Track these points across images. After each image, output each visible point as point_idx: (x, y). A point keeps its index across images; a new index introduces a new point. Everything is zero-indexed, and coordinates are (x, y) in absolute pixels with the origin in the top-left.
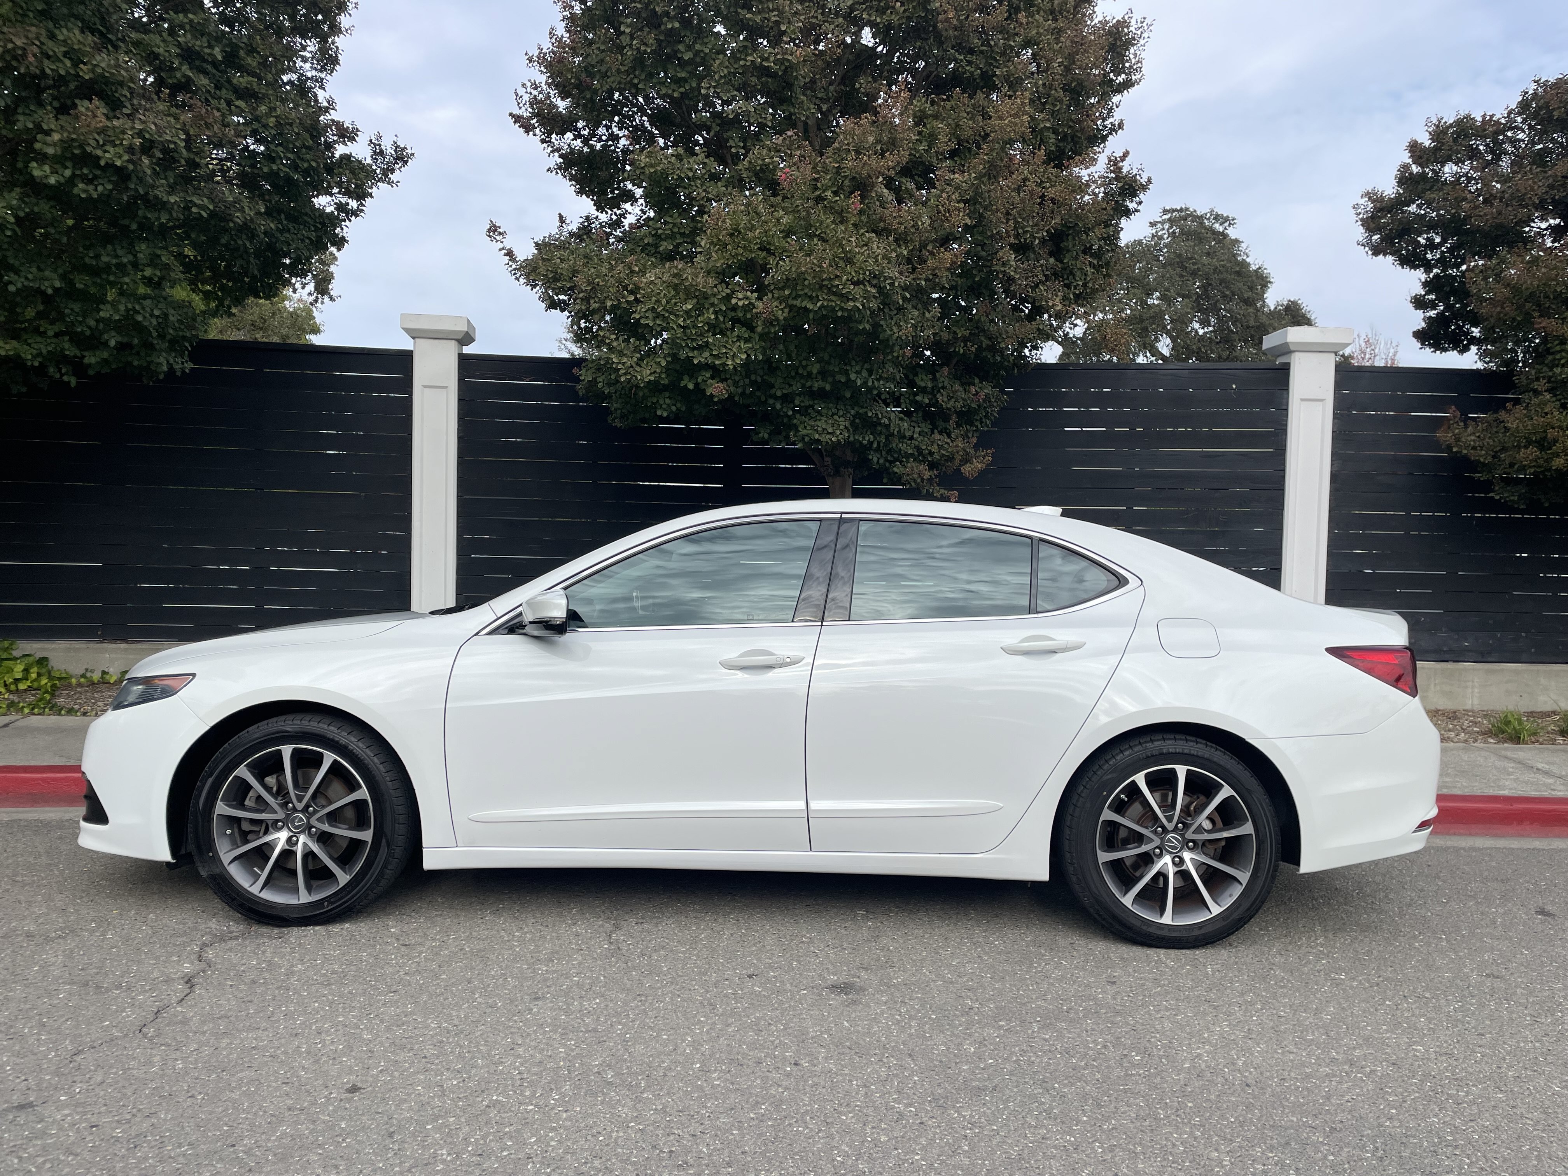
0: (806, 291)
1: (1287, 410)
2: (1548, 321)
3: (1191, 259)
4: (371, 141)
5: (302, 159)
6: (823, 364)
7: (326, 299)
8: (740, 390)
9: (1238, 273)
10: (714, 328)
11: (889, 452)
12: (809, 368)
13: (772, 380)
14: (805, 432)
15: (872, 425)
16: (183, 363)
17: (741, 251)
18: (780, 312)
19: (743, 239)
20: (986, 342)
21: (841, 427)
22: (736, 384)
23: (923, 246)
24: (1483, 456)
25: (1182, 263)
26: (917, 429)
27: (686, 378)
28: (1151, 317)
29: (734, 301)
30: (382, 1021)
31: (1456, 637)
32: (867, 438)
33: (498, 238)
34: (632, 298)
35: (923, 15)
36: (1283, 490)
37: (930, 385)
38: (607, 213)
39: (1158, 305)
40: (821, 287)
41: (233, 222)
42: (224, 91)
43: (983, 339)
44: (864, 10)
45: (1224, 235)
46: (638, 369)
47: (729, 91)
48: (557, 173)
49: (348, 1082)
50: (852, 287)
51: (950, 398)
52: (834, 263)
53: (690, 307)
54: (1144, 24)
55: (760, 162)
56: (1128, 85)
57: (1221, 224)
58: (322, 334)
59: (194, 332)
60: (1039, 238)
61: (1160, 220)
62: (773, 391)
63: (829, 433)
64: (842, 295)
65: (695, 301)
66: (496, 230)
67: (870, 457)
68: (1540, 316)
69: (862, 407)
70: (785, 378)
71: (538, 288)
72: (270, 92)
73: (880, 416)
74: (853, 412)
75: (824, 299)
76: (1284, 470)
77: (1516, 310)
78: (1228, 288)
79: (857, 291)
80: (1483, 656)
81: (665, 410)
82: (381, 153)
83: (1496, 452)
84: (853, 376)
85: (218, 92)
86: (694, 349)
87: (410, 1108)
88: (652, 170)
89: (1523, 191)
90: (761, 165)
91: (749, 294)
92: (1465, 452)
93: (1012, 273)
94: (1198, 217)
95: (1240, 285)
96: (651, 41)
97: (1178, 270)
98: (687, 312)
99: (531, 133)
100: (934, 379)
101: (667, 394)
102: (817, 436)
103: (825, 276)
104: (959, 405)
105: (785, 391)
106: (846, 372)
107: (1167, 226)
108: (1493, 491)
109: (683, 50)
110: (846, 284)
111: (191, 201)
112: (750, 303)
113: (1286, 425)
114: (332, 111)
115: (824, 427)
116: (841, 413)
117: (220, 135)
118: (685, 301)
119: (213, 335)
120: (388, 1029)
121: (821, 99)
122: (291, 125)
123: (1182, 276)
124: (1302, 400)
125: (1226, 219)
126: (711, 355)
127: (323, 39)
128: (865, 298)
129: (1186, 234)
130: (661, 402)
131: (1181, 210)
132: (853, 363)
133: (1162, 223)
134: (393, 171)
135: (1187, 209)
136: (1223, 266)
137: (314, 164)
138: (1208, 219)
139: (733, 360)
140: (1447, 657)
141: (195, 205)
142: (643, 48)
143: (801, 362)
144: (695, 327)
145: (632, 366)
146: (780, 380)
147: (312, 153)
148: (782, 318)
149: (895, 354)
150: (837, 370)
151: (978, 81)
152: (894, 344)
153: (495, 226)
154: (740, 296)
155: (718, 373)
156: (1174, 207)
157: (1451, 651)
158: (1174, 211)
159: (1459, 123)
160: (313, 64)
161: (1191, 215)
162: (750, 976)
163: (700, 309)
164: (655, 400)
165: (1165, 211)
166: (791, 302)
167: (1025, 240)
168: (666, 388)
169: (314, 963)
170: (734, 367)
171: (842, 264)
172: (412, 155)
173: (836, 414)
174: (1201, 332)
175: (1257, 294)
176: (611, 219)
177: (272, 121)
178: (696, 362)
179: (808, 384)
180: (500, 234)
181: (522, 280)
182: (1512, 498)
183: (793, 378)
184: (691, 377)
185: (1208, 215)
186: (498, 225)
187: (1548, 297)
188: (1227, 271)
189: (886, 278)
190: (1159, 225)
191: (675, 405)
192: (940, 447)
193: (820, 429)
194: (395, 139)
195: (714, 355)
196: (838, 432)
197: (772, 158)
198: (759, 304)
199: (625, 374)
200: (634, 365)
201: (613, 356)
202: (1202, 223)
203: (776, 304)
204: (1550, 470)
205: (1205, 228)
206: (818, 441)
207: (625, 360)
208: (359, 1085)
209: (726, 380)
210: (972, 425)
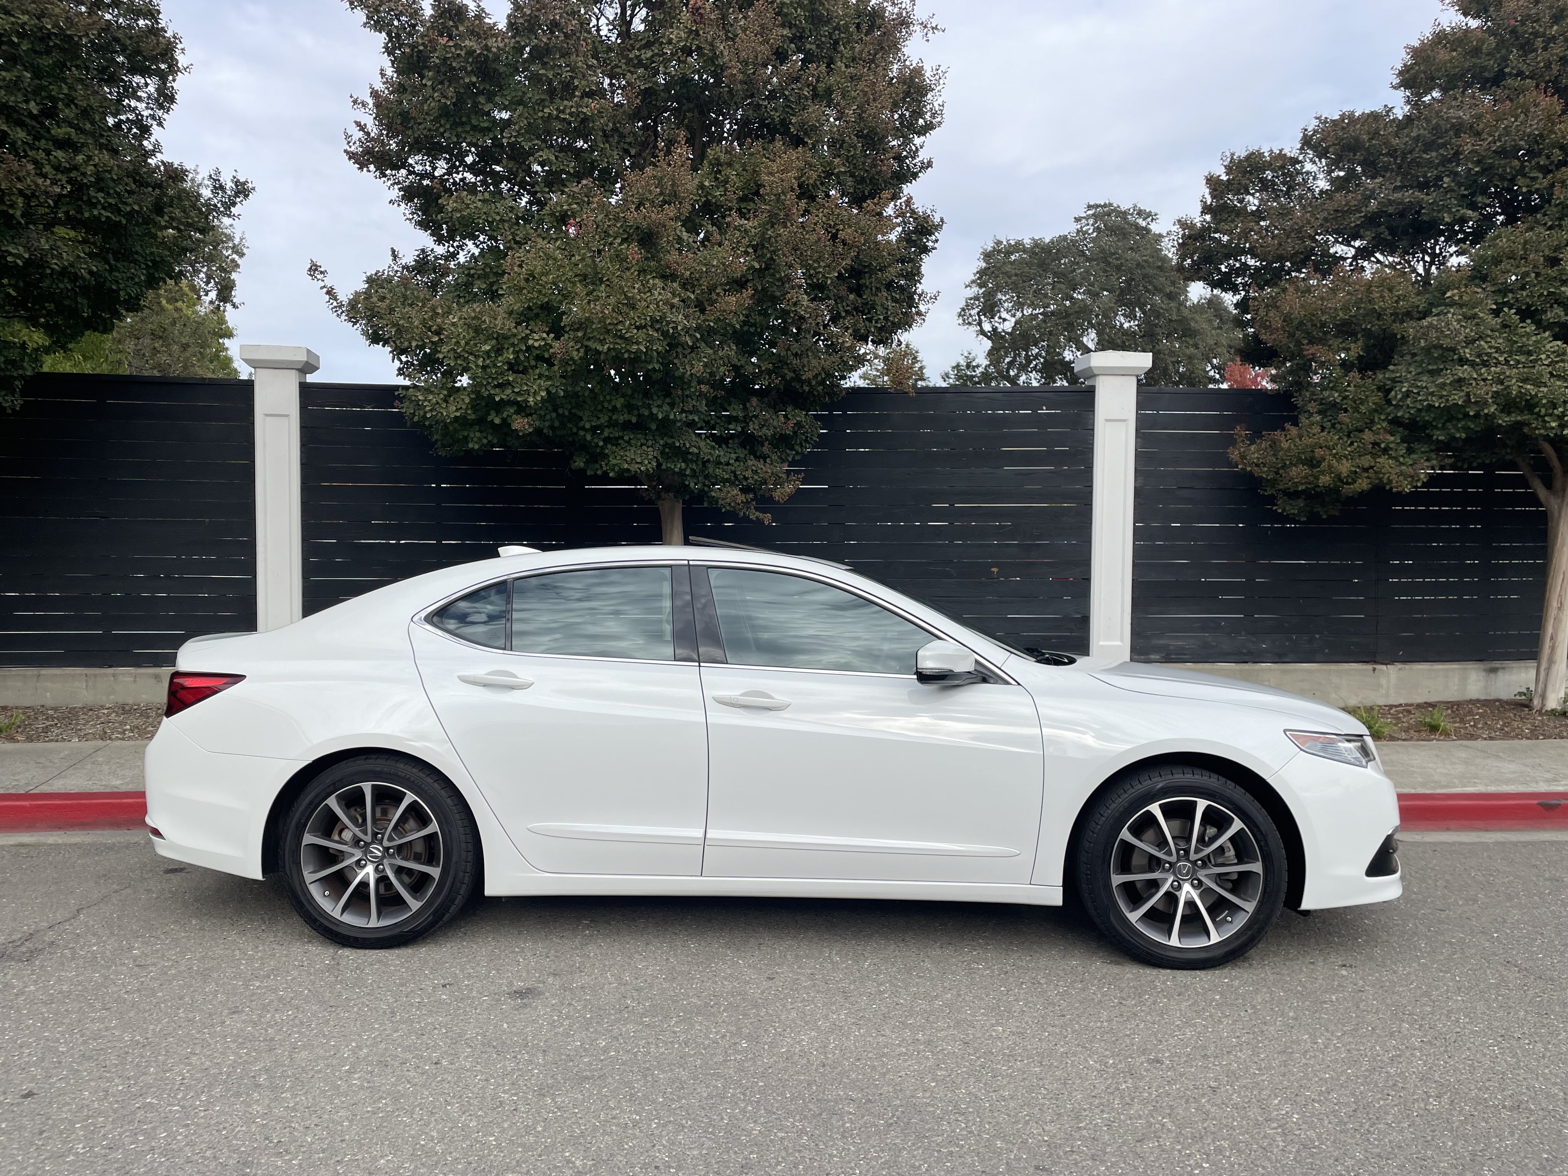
0: (595, 334)
1: (1093, 430)
2: (1316, 348)
3: (1114, 254)
4: (210, 176)
5: (125, 203)
6: (627, 399)
7: (229, 306)
8: (547, 424)
9: (1160, 268)
10: (512, 367)
11: (707, 477)
12: (613, 403)
13: (580, 414)
14: (614, 462)
15: (682, 454)
16: (12, 401)
17: (536, 295)
18: (575, 353)
19: (538, 284)
20: (789, 375)
21: (650, 457)
22: (542, 418)
23: (712, 289)
24: (1264, 473)
25: (1105, 258)
26: (733, 456)
27: (493, 414)
28: (1076, 312)
29: (530, 342)
30: (82, 1036)
31: (1254, 639)
32: (679, 466)
33: (318, 277)
34: (436, 339)
35: (713, 69)
36: (1091, 505)
37: (741, 414)
38: (444, 245)
39: (1082, 300)
40: (608, 332)
41: (50, 268)
42: (43, 141)
43: (786, 371)
44: (662, 62)
45: (1148, 231)
46: (444, 405)
47: (531, 140)
48: (399, 205)
49: (25, 1089)
50: (635, 331)
51: (762, 427)
52: (616, 310)
53: (488, 348)
54: (939, 72)
55: (559, 209)
56: (929, 127)
57: (1144, 219)
58: (235, 338)
59: (20, 372)
60: (831, 278)
61: (1084, 215)
62: (581, 424)
63: (637, 463)
64: (626, 339)
65: (494, 342)
66: (316, 270)
67: (687, 483)
68: (1308, 344)
69: (672, 437)
70: (592, 412)
71: (358, 325)
72: (89, 141)
73: (688, 445)
74: (662, 442)
75: (611, 343)
76: (1091, 486)
77: (1288, 337)
78: (1151, 283)
79: (641, 335)
80: (1280, 657)
81: (476, 443)
82: (222, 188)
83: (1278, 469)
84: (655, 410)
85: (37, 143)
86: (496, 386)
87: (70, 1110)
88: (459, 215)
89: (1301, 224)
90: (560, 212)
91: (545, 335)
92: (1249, 469)
93: (802, 313)
94: (1121, 212)
95: (1162, 279)
96: (450, 94)
97: (1102, 265)
98: (487, 353)
99: (365, 169)
100: (745, 408)
101: (477, 428)
102: (626, 466)
103: (608, 321)
104: (769, 433)
105: (594, 424)
106: (649, 407)
107: (1091, 221)
108: (1276, 505)
109: (483, 101)
110: (629, 328)
111: (6, 251)
112: (546, 344)
113: (1093, 444)
114: (158, 155)
115: (632, 457)
116: (650, 443)
117: (33, 187)
118: (485, 342)
119: (46, 369)
120: (85, 1042)
121: (630, 144)
122: (109, 172)
123: (1105, 271)
124: (1107, 420)
125: (1149, 214)
126: (513, 392)
127: (163, 77)
128: (649, 341)
129: (1112, 230)
130: (472, 435)
131: (1105, 206)
132: (655, 397)
133: (1087, 218)
134: (234, 204)
135: (1111, 205)
136: (1146, 261)
137: (136, 208)
138: (1132, 214)
139: (534, 397)
140: (1246, 658)
141: (11, 254)
142: (443, 101)
143: (605, 397)
144: (495, 365)
145: (438, 403)
146: (587, 413)
147: (135, 196)
148: (576, 358)
149: (692, 390)
150: (640, 404)
151: (778, 127)
152: (690, 381)
153: (316, 265)
154: (537, 337)
155: (522, 409)
156: (1098, 203)
157: (1250, 653)
158: (1097, 206)
159: (1248, 157)
160: (148, 103)
161: (1115, 210)
162: (444, 986)
163: (499, 351)
164: (466, 433)
165: (1090, 207)
166: (586, 343)
167: (818, 280)
168: (473, 423)
169: (47, 983)
170: (535, 403)
171: (625, 309)
172: (254, 189)
173: (645, 445)
174: (1126, 325)
175: (1179, 288)
176: (448, 251)
177: (90, 169)
178: (497, 399)
179: (614, 417)
180: (322, 272)
181: (344, 317)
182: (1292, 511)
183: (601, 411)
184: (498, 412)
185: (1132, 210)
186: (318, 264)
187: (1315, 325)
188: (1149, 267)
189: (668, 323)
190: (1084, 221)
191: (486, 438)
192: (755, 472)
193: (628, 459)
194: (234, 173)
195: (517, 393)
196: (646, 462)
197: (570, 205)
198: (556, 344)
199: (431, 411)
200: (440, 402)
201: (419, 394)
202: (1125, 219)
203: (571, 344)
204: (1318, 486)
205: (1128, 223)
206: (628, 470)
207: (431, 397)
208: (35, 1091)
209: (531, 415)
210: (792, 449)
